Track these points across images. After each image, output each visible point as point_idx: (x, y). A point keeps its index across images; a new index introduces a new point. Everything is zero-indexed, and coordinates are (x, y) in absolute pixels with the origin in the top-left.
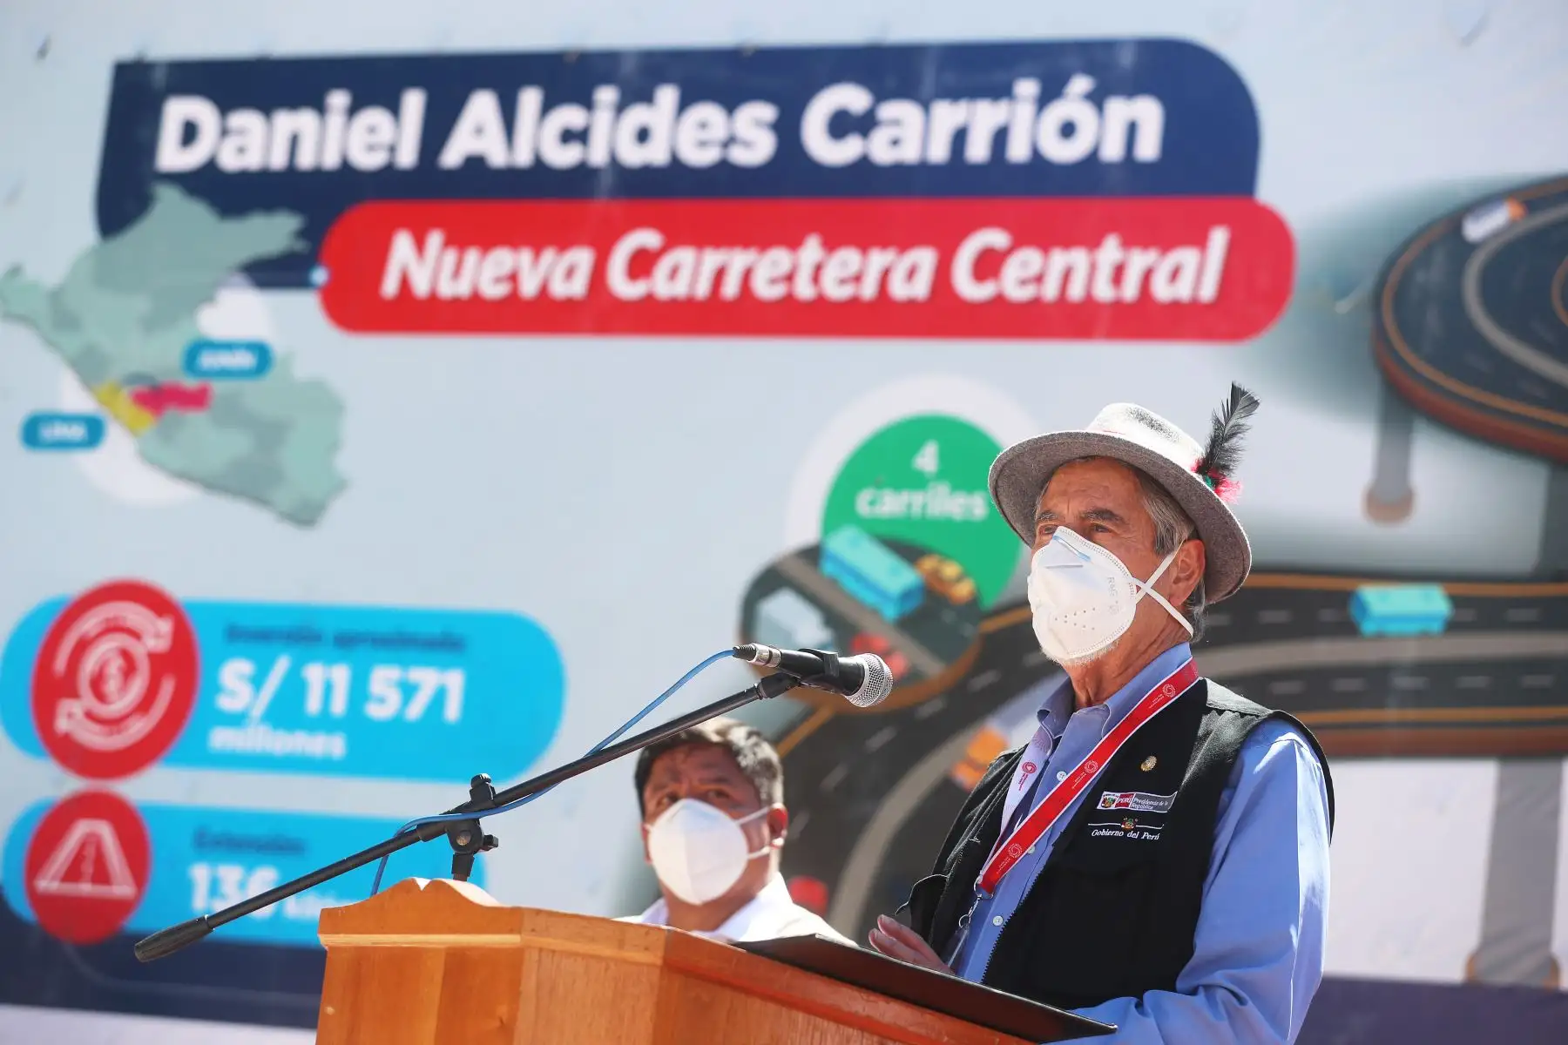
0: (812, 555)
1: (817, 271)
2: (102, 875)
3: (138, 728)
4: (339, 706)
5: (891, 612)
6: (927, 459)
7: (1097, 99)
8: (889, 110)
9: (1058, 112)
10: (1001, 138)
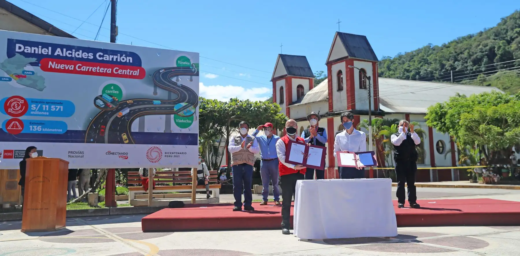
0: (101, 96)
1: (99, 69)
2: (17, 127)
3: (20, 112)
4: (47, 109)
5: (110, 102)
6: (112, 88)
7: (126, 57)
8: (105, 55)
9: (122, 58)
10: (117, 59)
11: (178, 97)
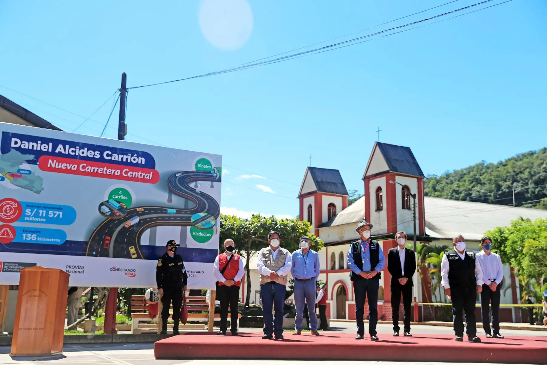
0: (107, 202)
1: (106, 171)
2: (8, 235)
3: (13, 217)
4: (44, 215)
5: (117, 208)
6: (120, 192)
7: (138, 157)
8: (113, 155)
9: (133, 158)
10: (127, 159)
11: (195, 205)
